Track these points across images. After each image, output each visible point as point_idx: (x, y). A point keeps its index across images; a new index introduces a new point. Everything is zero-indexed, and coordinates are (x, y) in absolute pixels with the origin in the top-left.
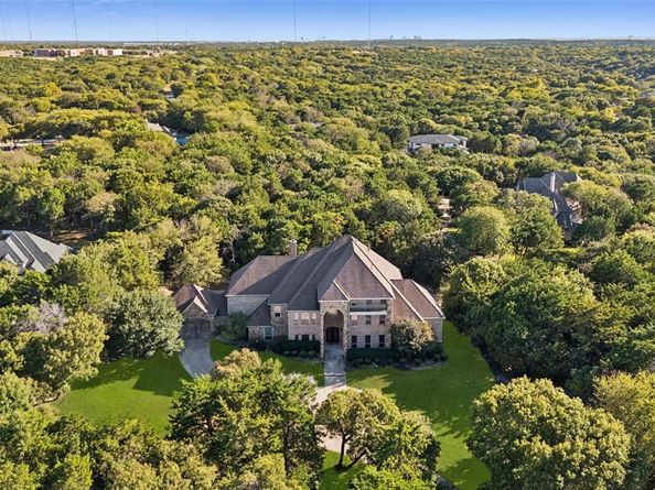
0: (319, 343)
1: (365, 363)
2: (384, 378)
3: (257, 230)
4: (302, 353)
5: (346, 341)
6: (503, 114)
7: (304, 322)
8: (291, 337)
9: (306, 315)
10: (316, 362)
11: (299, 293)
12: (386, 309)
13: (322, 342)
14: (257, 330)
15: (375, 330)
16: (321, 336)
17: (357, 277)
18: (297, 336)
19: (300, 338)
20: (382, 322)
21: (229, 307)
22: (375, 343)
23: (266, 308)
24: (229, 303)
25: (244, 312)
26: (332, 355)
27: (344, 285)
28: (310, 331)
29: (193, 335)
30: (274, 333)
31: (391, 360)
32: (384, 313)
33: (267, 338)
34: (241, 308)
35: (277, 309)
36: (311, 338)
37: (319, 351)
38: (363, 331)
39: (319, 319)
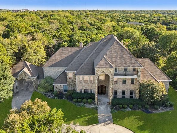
0: (94, 94)
1: (123, 108)
2: (137, 118)
3: (65, 41)
4: (84, 100)
5: (111, 93)
6: (153, 20)
7: (86, 82)
8: (78, 90)
9: (86, 78)
10: (92, 106)
11: (83, 65)
12: (137, 74)
13: (96, 94)
14: (59, 87)
15: (128, 87)
16: (96, 91)
17: (119, 54)
18: (81, 90)
19: (83, 91)
20: (132, 83)
21: (44, 74)
22: (127, 95)
23: (65, 74)
24: (45, 72)
25: (52, 77)
26: (102, 102)
27: (111, 59)
28: (89, 87)
29: (25, 89)
30: (68, 88)
31: (140, 106)
32: (135, 77)
33: (65, 91)
34: (51, 74)
35: (70, 75)
36: (89, 92)
37: (94, 99)
38: (120, 88)
39: (94, 80)
